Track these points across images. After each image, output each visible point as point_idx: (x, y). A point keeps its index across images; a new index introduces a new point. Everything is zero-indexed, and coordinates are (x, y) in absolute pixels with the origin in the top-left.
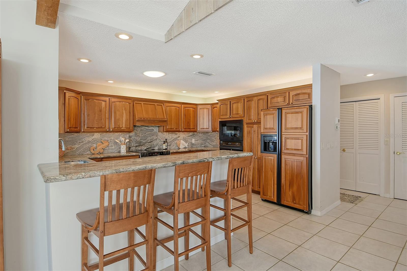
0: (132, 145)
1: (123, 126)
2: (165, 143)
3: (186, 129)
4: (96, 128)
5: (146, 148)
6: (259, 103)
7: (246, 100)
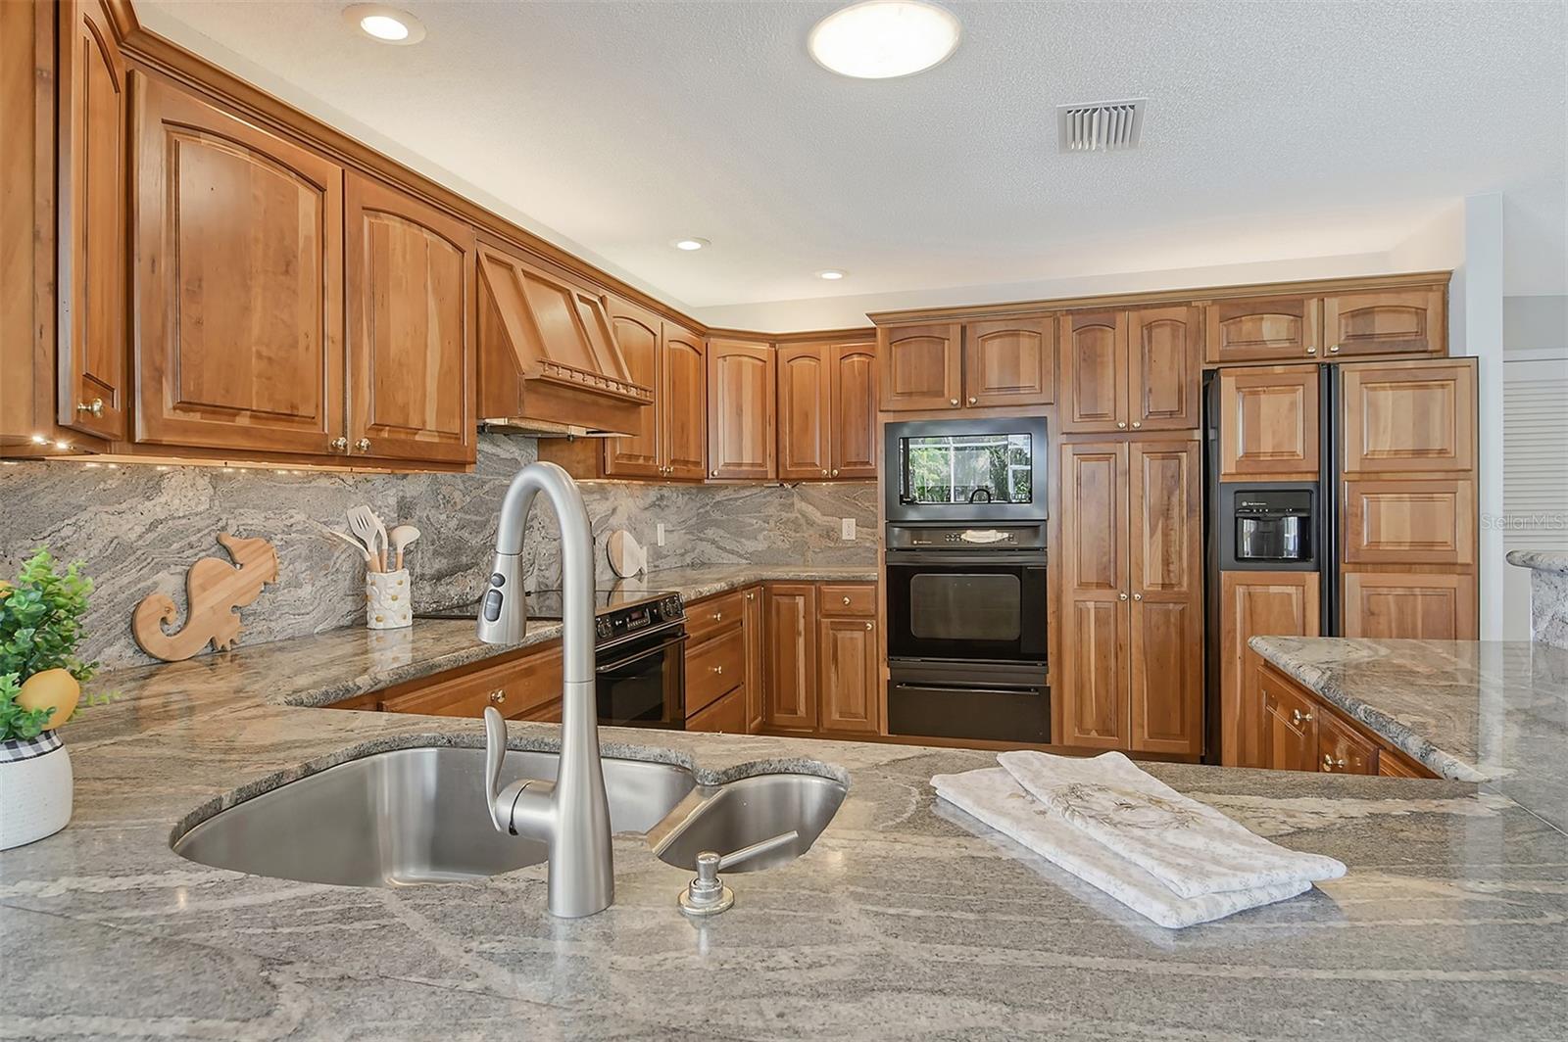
1: (428, 419)
3: (675, 462)
4: (256, 415)
6: (1150, 342)
7: (1068, 323)
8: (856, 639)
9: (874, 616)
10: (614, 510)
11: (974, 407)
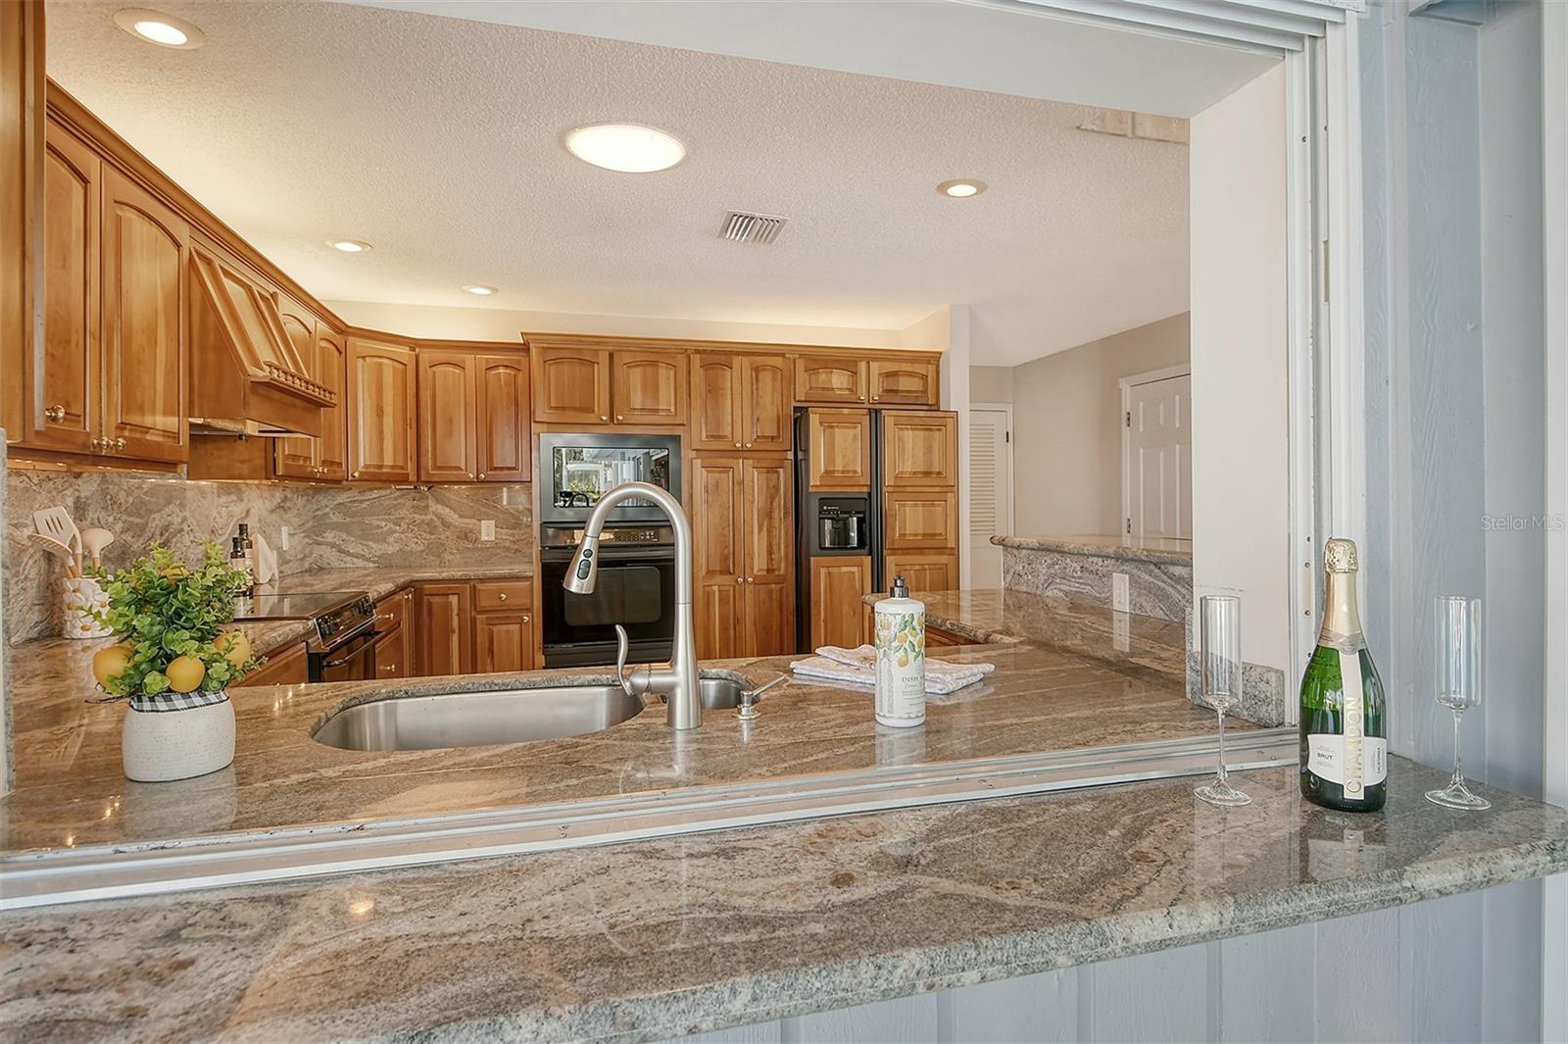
6: (757, 381)
7: (696, 359)
8: (513, 631)
9: (529, 610)
10: (248, 512)
11: (621, 423)
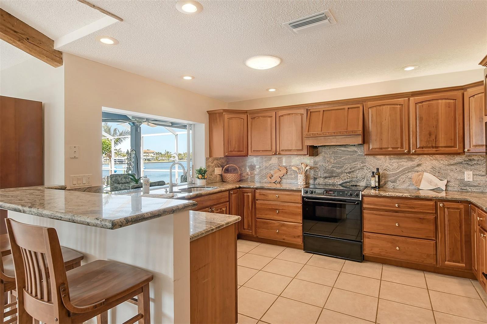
0: (319, 175)
1: (293, 147)
2: (374, 177)
3: (423, 148)
4: (262, 151)
5: (341, 182)
